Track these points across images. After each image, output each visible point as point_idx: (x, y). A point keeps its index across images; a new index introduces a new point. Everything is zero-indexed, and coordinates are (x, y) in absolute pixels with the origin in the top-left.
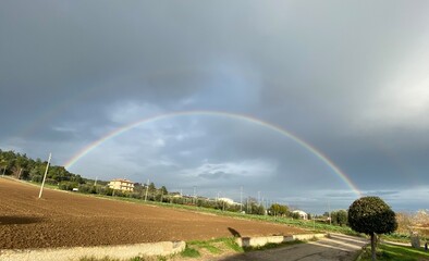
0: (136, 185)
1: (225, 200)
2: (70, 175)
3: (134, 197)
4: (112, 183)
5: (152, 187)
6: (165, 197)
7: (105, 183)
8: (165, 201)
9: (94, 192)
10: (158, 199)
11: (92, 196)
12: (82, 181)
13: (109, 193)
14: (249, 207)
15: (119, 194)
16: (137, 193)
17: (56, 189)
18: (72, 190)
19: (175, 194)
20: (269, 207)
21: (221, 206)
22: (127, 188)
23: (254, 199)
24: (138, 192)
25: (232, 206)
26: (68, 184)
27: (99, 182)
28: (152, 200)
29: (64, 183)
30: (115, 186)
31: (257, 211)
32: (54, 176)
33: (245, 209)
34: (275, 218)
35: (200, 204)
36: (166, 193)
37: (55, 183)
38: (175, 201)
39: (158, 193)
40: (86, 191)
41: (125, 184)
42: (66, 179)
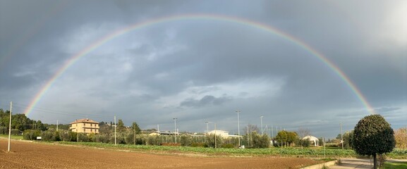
0: (101, 124)
1: (217, 133)
2: (32, 122)
3: (102, 140)
4: (74, 126)
5: (121, 127)
6: (138, 137)
7: (67, 127)
8: (139, 142)
9: (58, 139)
10: (130, 140)
11: (57, 143)
12: (43, 128)
13: (73, 138)
14: (250, 139)
15: (85, 139)
16: (104, 136)
17: (21, 140)
18: (36, 139)
19: (150, 131)
20: (274, 136)
21: (212, 143)
22: (92, 130)
23: (256, 128)
24: (105, 134)
25: (227, 141)
26: (31, 132)
27: (61, 126)
28: (123, 142)
29: (27, 132)
30: (78, 128)
31: (259, 143)
32: (18, 125)
33: (244, 142)
34: (282, 149)
35: (184, 142)
36: (139, 131)
37: (19, 133)
38: (152, 142)
39: (129, 132)
40: (49, 138)
41: (88, 125)
42: (29, 128)
